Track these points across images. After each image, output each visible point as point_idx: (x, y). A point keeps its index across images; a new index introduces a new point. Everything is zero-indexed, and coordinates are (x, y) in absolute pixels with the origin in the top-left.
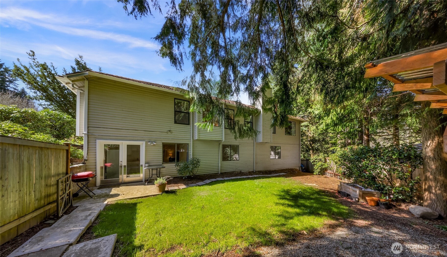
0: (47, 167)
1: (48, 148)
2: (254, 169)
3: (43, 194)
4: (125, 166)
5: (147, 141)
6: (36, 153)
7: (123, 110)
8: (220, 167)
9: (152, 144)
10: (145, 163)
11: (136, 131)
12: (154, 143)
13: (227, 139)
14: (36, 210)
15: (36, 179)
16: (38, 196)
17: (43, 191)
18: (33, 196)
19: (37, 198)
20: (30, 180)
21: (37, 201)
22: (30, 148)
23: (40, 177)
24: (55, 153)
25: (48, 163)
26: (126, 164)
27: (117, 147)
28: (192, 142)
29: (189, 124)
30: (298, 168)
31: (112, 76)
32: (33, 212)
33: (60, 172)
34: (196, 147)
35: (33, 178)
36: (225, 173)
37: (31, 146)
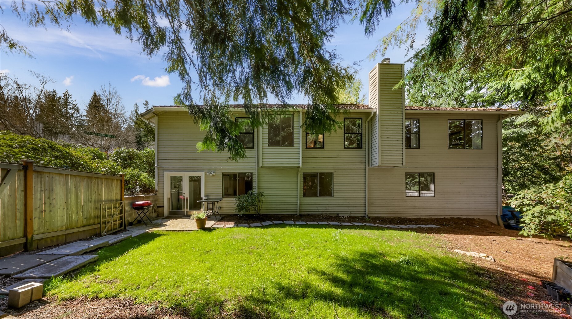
0: (96, 193)
1: (97, 178)
2: (366, 213)
3: (93, 215)
4: (187, 199)
5: (206, 171)
6: (83, 182)
7: (185, 139)
8: (298, 206)
9: (211, 175)
10: (205, 196)
11: (196, 161)
12: (214, 174)
13: (305, 164)
14: (84, 226)
15: (84, 202)
16: (87, 215)
17: (93, 212)
18: (82, 215)
19: (85, 217)
20: (77, 202)
21: (86, 220)
22: (77, 177)
23: (88, 200)
24: (105, 183)
25: (98, 190)
26: (188, 197)
27: (180, 179)
28: (256, 171)
29: (253, 148)
30: (494, 221)
31: (166, 106)
32: (80, 227)
33: (113, 199)
34: (263, 177)
35: (81, 200)
36: (309, 215)
37: (78, 176)
